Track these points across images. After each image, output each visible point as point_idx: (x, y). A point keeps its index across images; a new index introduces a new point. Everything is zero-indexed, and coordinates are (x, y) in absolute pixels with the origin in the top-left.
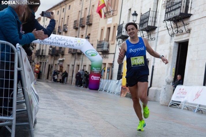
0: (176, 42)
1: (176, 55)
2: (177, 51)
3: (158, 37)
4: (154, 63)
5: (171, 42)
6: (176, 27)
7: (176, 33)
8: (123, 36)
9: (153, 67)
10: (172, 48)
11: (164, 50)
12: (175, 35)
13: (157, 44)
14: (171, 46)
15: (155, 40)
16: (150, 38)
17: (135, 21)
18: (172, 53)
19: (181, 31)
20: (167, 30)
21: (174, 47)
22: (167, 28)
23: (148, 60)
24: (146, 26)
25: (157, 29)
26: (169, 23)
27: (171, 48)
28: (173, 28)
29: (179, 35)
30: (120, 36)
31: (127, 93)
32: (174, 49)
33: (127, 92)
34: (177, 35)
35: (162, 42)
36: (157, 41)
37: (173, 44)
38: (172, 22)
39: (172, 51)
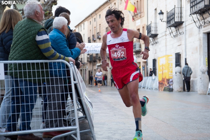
0: (204, 33)
1: (207, 45)
2: (207, 41)
3: (187, 31)
4: (186, 55)
5: (199, 34)
6: (203, 19)
7: (203, 24)
8: (152, 35)
9: (186, 59)
10: (202, 39)
11: (194, 42)
12: (202, 26)
13: (186, 38)
14: (200, 38)
15: (183, 34)
16: (178, 33)
17: (162, 19)
18: (202, 44)
19: (208, 22)
20: (194, 23)
21: (204, 38)
22: (194, 21)
23: (180, 53)
24: (174, 22)
25: (184, 24)
26: (195, 16)
27: (200, 39)
28: (200, 20)
29: (206, 26)
30: (150, 35)
31: (165, 88)
32: (203, 40)
33: (165, 86)
34: (204, 26)
35: (191, 35)
36: (186, 34)
37: (202, 35)
38: (198, 15)
39: (202, 41)
